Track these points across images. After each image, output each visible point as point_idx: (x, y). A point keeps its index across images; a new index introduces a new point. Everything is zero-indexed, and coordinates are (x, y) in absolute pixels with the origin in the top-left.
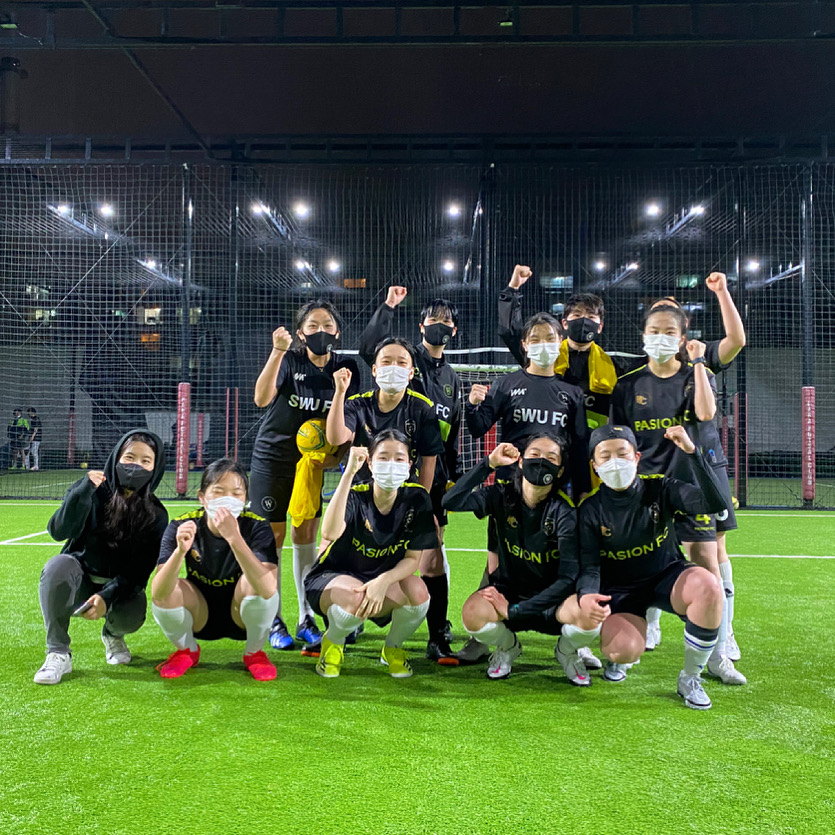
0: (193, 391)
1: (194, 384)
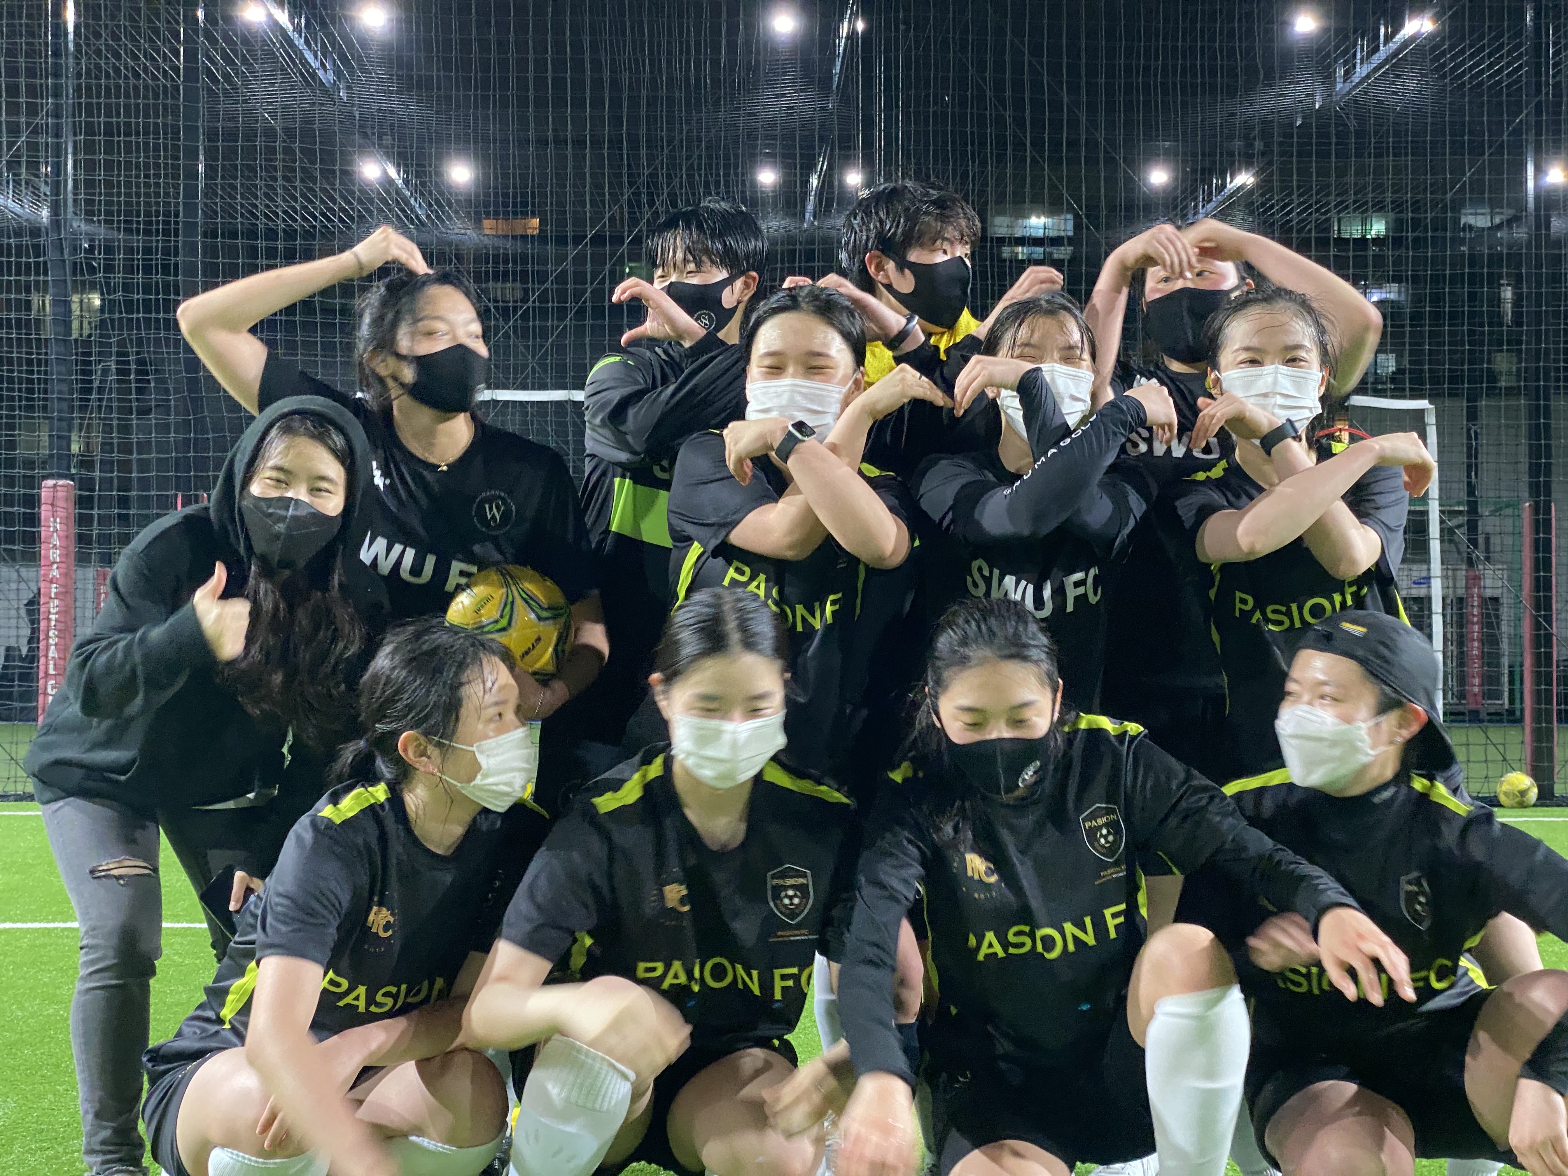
0: (83, 502)
1: (85, 484)
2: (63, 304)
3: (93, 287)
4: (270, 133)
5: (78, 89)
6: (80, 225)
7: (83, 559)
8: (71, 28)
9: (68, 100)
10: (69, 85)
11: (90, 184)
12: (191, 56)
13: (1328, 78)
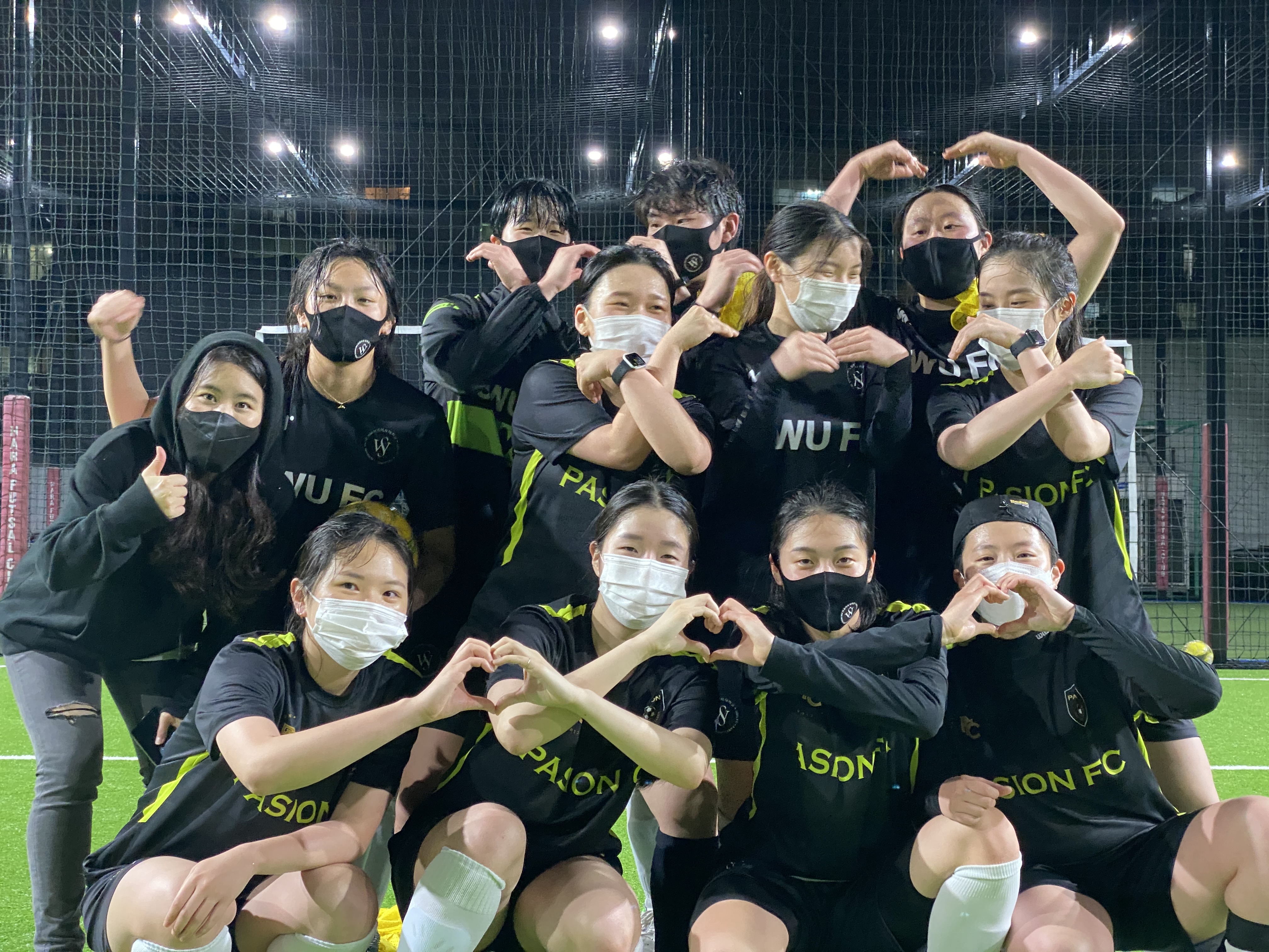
1: (39, 398)
2: (22, 253)
3: (48, 238)
4: (194, 116)
5: (37, 79)
6: (36, 189)
7: (36, 459)
8: (31, 29)
9: (29, 87)
10: (29, 74)
11: (46, 155)
12: (129, 53)
13: (1047, 80)
